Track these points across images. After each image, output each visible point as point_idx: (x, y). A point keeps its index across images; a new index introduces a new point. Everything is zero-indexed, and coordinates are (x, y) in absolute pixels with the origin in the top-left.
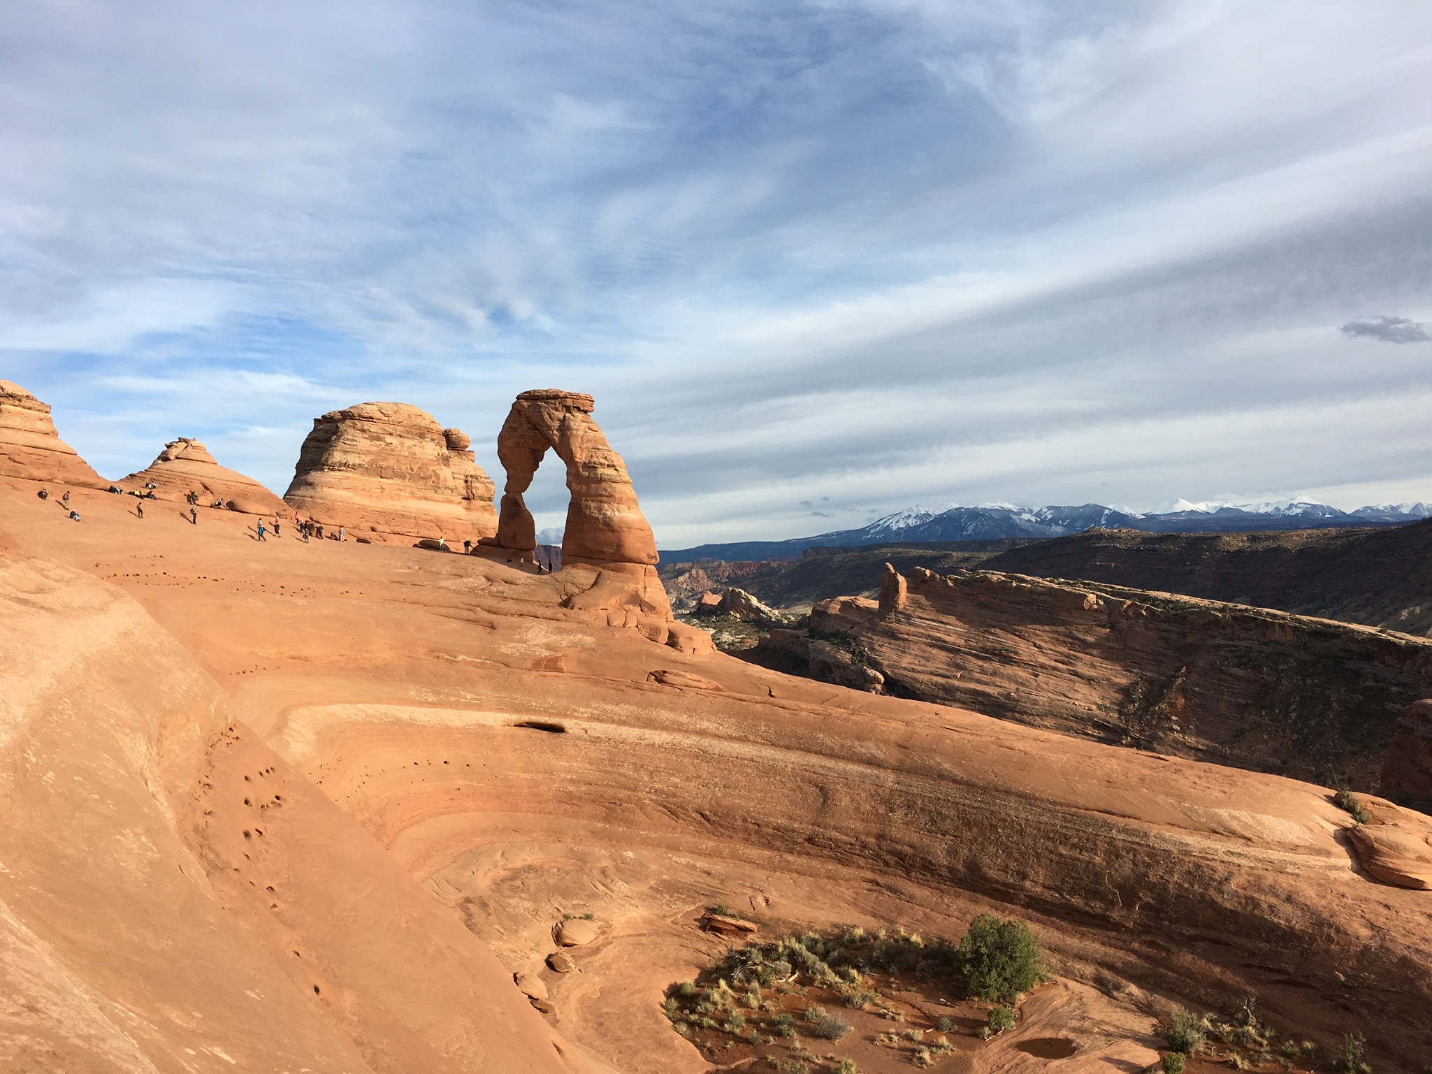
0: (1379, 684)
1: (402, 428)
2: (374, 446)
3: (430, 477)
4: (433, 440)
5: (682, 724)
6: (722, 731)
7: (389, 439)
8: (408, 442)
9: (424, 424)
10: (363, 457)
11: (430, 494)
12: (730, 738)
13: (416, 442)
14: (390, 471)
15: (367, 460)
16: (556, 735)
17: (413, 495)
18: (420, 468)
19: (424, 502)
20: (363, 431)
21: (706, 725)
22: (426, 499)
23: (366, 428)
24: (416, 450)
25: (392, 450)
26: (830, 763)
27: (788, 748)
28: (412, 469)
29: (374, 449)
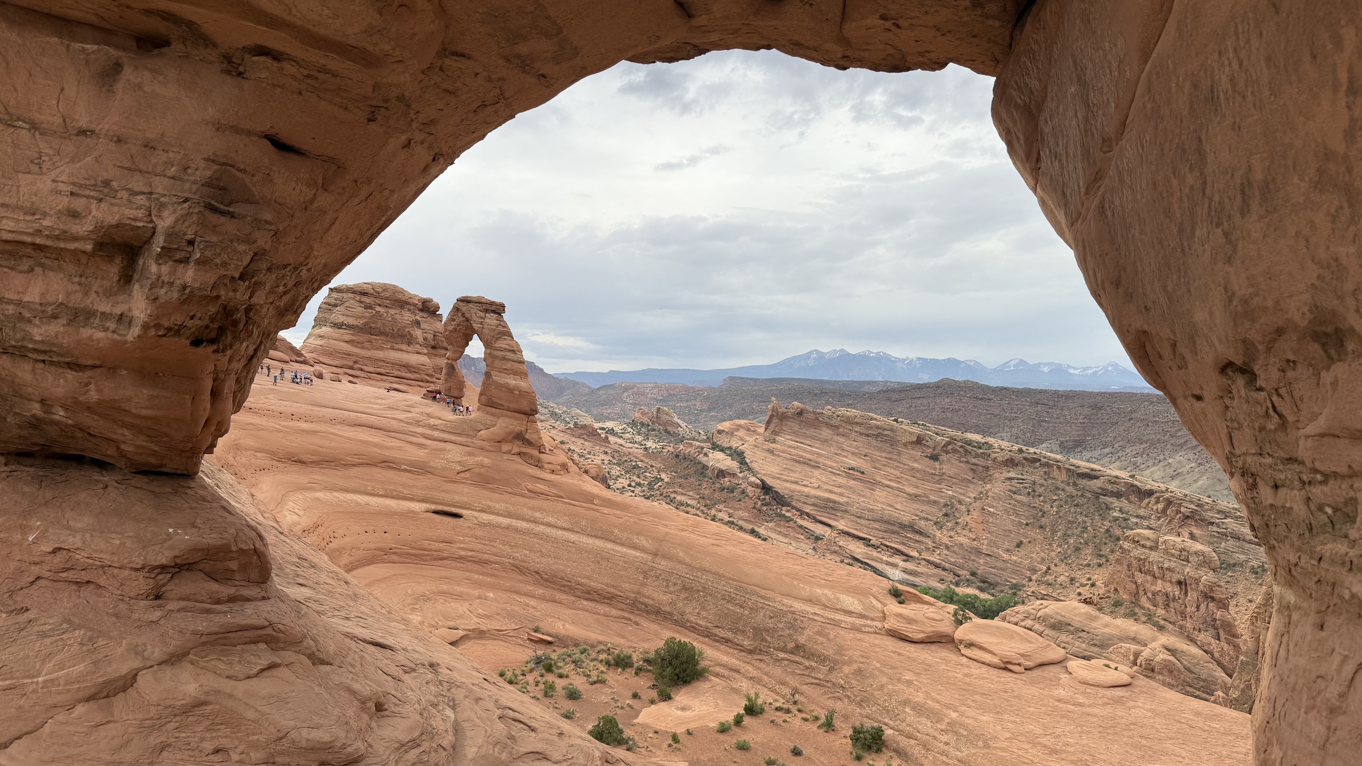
0: (1124, 515)
1: (388, 302)
2: (368, 313)
3: (406, 335)
4: (409, 310)
5: (535, 518)
6: (560, 524)
7: (378, 309)
8: (392, 312)
9: (403, 298)
10: (359, 320)
11: (404, 347)
12: (564, 529)
13: (397, 311)
14: (378, 330)
15: (362, 322)
16: (458, 519)
17: (392, 348)
18: (399, 330)
19: (399, 352)
20: (361, 302)
21: (550, 519)
22: (401, 350)
23: (362, 300)
24: (398, 317)
25: (380, 316)
26: (618, 548)
27: (596, 537)
28: (393, 330)
29: (366, 315)
